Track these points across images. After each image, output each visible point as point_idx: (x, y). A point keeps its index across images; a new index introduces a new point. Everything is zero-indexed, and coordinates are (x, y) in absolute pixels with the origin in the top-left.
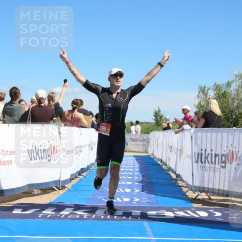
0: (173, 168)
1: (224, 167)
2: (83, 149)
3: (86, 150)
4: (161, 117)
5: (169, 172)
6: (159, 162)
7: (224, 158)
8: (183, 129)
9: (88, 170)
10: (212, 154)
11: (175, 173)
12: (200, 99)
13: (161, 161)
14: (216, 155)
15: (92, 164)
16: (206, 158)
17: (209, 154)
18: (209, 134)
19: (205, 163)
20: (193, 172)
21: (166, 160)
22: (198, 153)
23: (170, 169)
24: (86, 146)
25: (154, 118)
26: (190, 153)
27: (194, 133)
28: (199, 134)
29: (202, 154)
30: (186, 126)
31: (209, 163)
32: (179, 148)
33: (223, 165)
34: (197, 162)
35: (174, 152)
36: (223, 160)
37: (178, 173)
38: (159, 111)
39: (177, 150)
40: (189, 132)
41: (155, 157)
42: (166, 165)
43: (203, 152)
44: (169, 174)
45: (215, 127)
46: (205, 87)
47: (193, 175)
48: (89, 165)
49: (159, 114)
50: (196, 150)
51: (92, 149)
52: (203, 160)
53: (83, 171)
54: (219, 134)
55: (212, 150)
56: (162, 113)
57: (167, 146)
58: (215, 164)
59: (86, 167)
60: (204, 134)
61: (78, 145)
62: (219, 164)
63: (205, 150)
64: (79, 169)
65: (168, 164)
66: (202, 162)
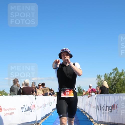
0: (88, 113)
1: (111, 112)
2: (46, 106)
3: (48, 106)
4: (81, 90)
5: (86, 115)
6: (81, 110)
7: (111, 107)
8: (92, 95)
9: (49, 115)
10: (105, 106)
11: (89, 115)
12: (98, 81)
13: (82, 110)
14: (107, 106)
15: (51, 112)
16: (102, 108)
17: (104, 106)
18: (103, 97)
19: (102, 110)
20: (97, 114)
21: (85, 109)
22: (99, 106)
23: (86, 113)
24: (48, 104)
25: (78, 90)
26: (95, 106)
27: (97, 96)
28: (99, 97)
29: (100, 106)
30: (93, 94)
31: (104, 110)
32: (90, 104)
33: (111, 111)
34: (99, 110)
35: (88, 105)
36: (111, 108)
37: (90, 115)
38: (80, 87)
39: (89, 105)
40: (94, 96)
41: (79, 108)
42: (84, 111)
43: (101, 105)
44: (86, 116)
45: (106, 94)
46: (100, 76)
47: (97, 116)
48: (49, 113)
49: (80, 88)
50: (98, 105)
51: (50, 106)
52: (101, 109)
53: (46, 115)
54: (108, 97)
55: (105, 104)
56: (81, 88)
57: (84, 103)
58: (107, 110)
59: (48, 114)
60: (101, 97)
61: (44, 104)
62: (108, 110)
63: (102, 104)
64: (45, 115)
65: (85, 111)
66: (101, 110)
